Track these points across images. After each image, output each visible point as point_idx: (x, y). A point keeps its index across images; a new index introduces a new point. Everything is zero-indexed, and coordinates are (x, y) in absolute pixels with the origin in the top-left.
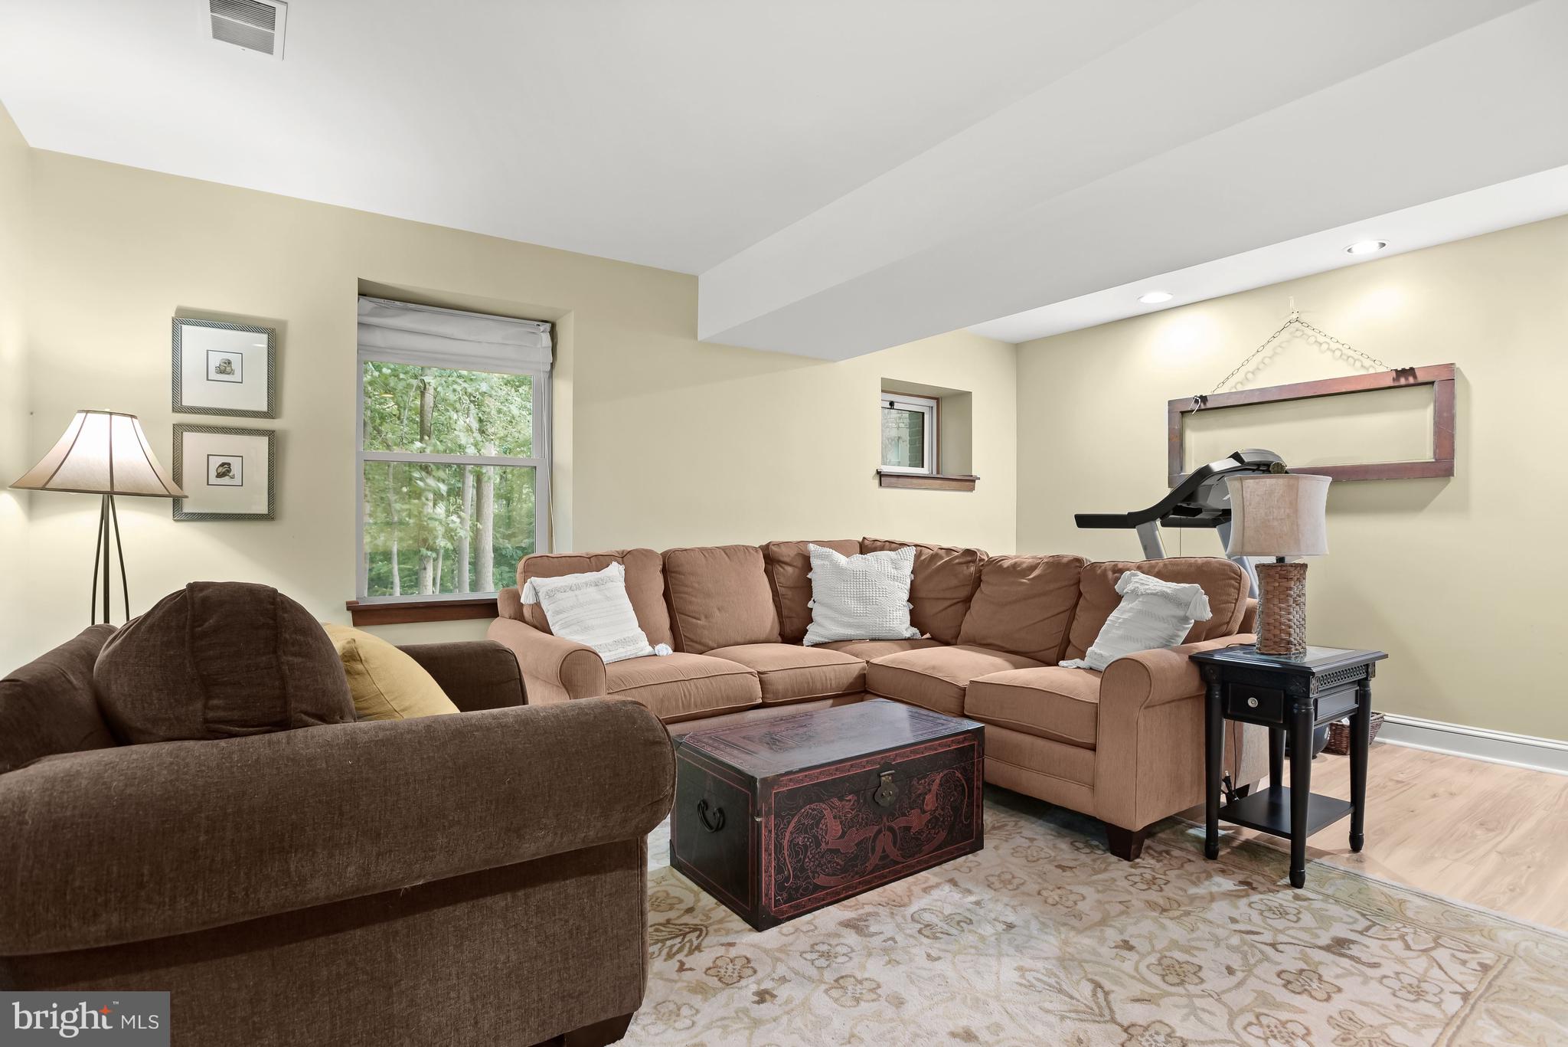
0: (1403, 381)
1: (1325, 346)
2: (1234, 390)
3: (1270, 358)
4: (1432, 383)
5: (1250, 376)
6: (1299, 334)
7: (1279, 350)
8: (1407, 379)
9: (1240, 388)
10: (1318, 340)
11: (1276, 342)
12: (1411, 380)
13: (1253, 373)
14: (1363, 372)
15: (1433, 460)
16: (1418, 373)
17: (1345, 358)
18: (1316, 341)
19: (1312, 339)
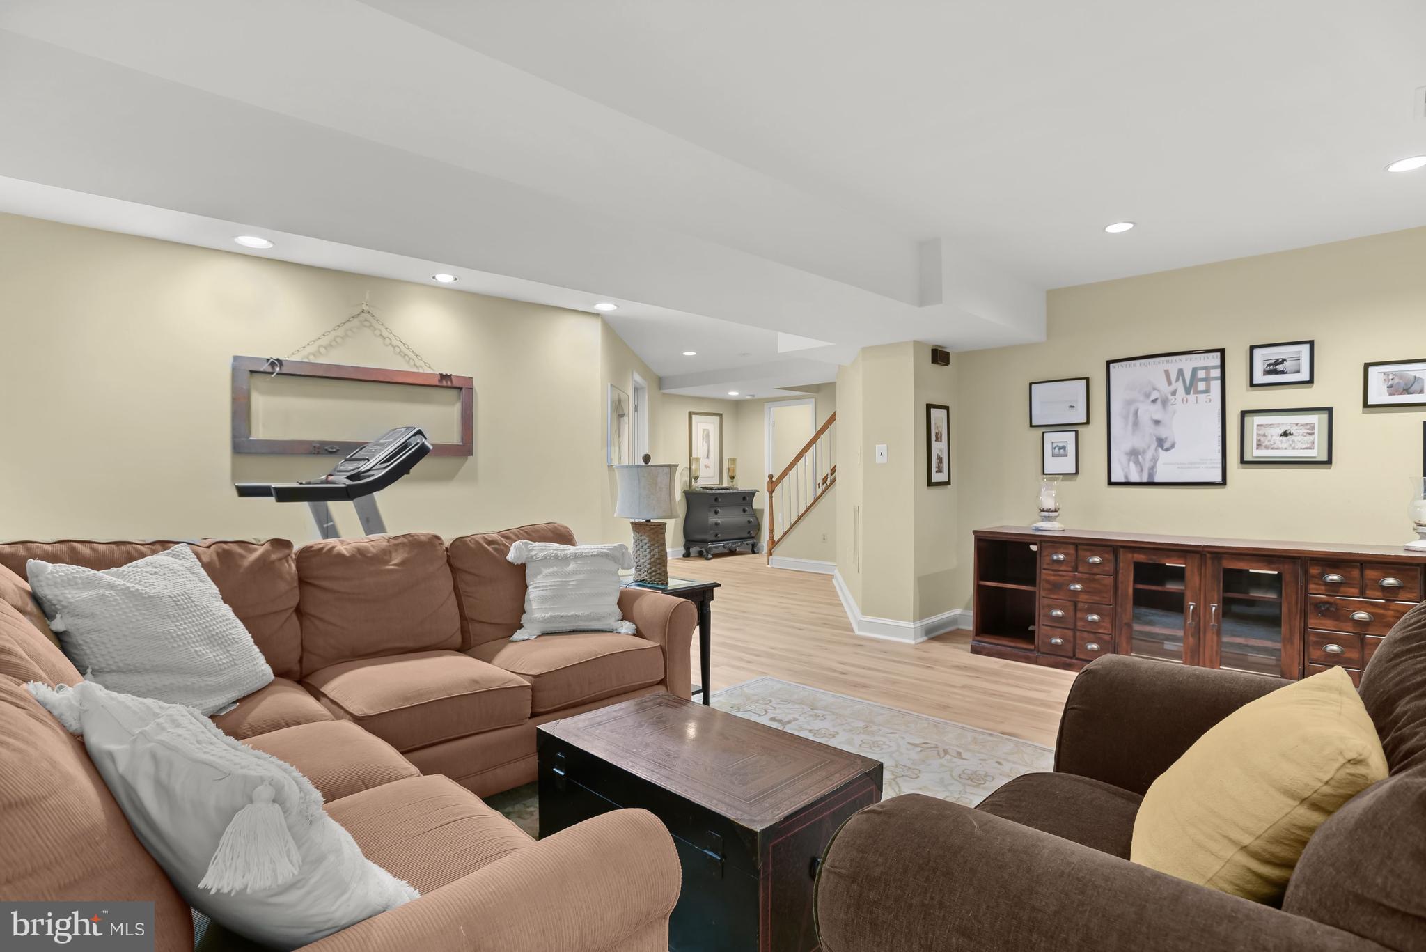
0: (444, 383)
1: (387, 341)
2: (306, 360)
3: (342, 338)
4: (460, 389)
5: (322, 350)
6: (367, 323)
7: (349, 333)
8: (447, 382)
9: (313, 360)
10: (383, 334)
11: (348, 325)
12: (449, 384)
13: (325, 348)
14: (415, 370)
15: (461, 444)
16: (453, 380)
17: (403, 355)
18: (381, 335)
19: (378, 333)
